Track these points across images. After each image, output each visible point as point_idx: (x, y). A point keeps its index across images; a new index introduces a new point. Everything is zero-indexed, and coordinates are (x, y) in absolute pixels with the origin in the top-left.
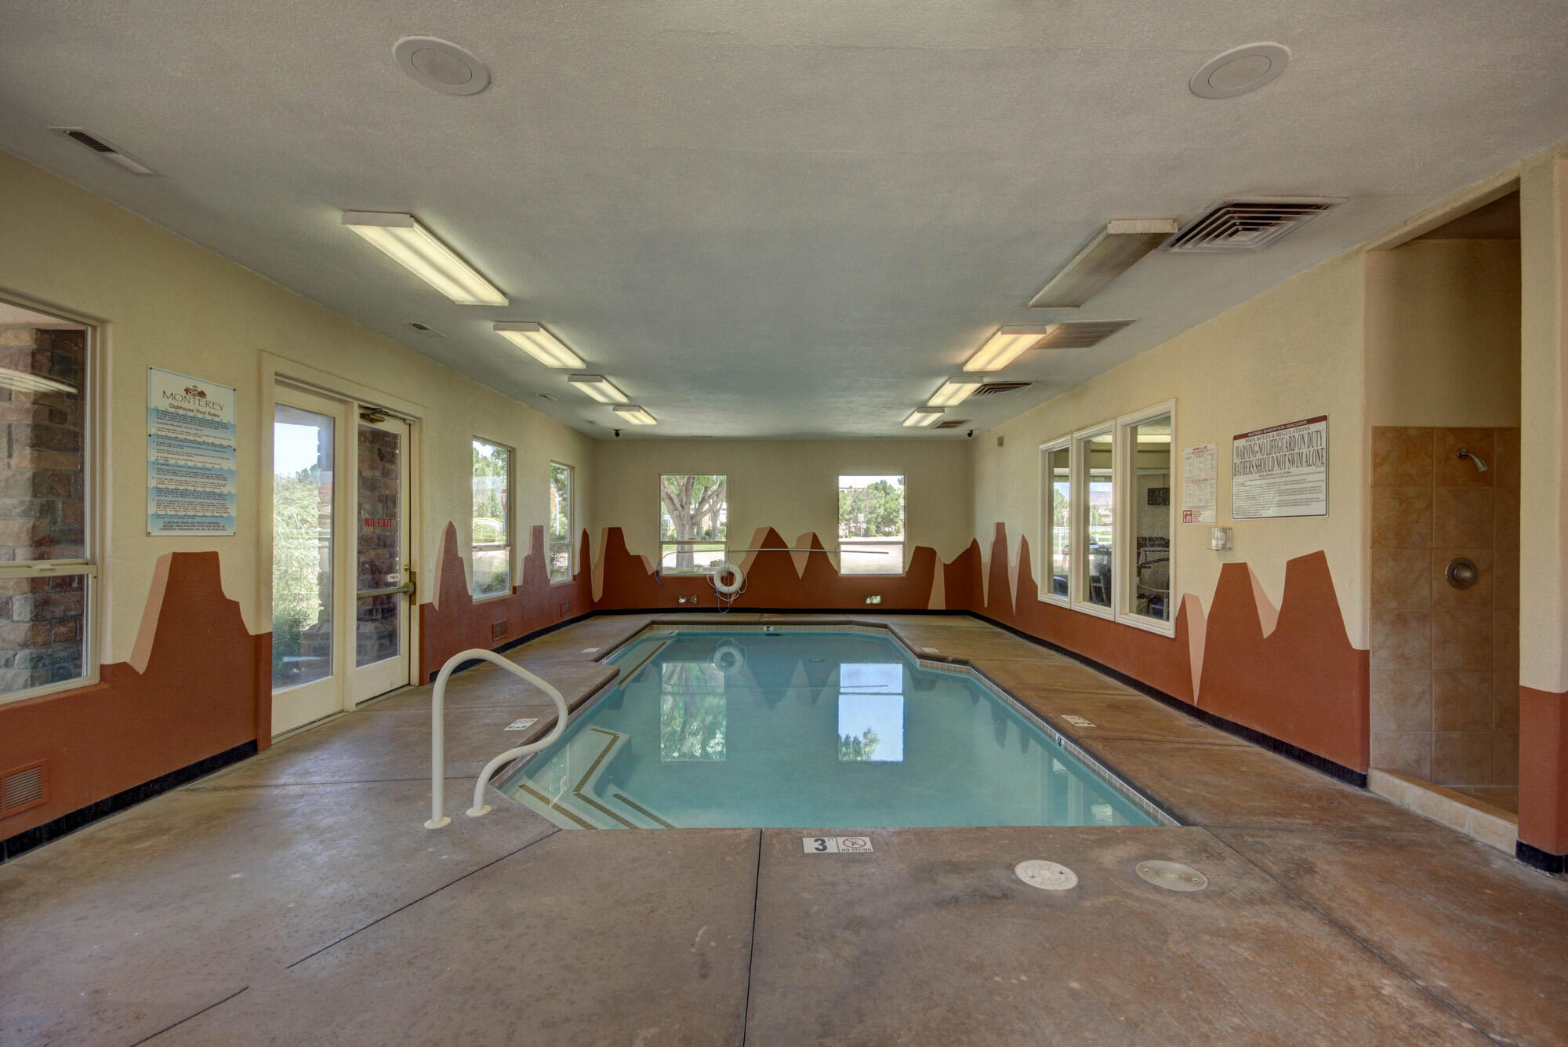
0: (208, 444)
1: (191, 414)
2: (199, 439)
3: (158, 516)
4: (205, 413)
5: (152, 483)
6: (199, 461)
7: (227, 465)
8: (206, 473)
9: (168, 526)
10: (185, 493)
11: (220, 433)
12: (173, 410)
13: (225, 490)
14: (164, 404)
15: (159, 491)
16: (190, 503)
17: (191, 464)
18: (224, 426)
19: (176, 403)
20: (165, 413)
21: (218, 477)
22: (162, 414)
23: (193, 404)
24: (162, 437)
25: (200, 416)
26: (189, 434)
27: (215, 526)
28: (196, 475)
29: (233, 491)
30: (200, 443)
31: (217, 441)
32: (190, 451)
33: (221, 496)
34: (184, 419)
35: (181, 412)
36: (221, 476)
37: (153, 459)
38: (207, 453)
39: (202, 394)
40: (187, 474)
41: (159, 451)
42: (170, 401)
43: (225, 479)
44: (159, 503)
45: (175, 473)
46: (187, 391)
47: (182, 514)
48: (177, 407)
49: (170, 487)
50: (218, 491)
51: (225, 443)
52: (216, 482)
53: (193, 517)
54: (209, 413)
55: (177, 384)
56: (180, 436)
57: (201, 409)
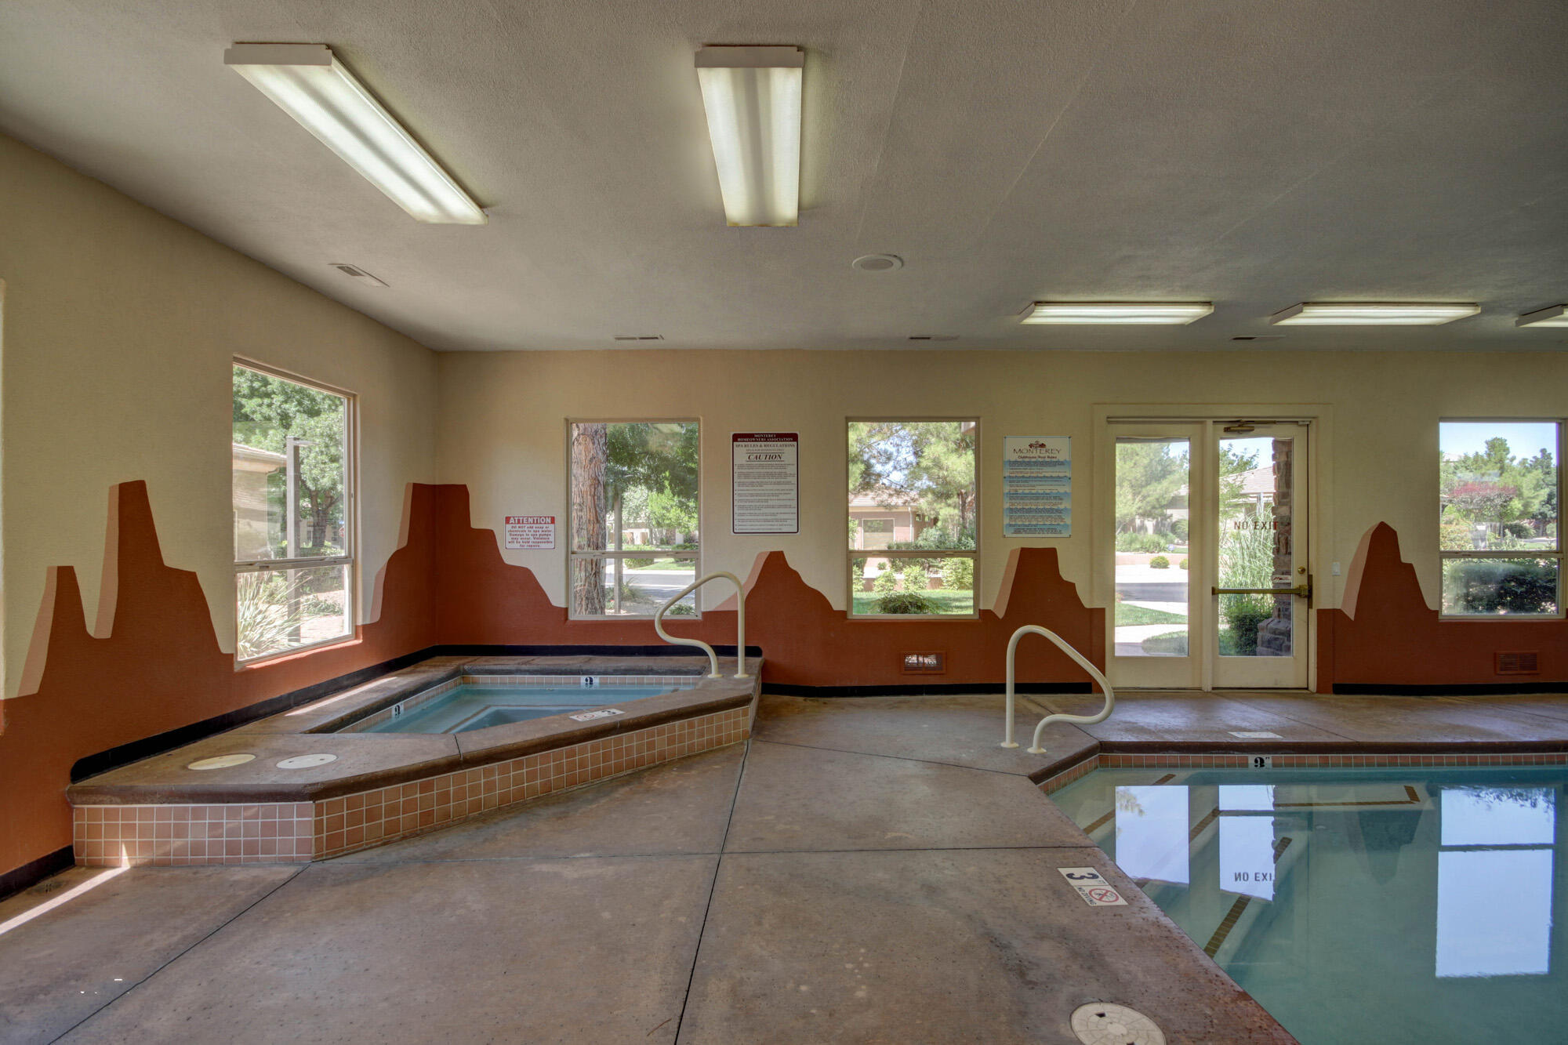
0: (1047, 477)
1: (1033, 460)
2: (1039, 475)
3: (1010, 525)
4: (1045, 457)
5: (1007, 506)
6: (1039, 489)
7: (1062, 490)
8: (1046, 496)
9: (1017, 531)
10: (1029, 511)
11: (1058, 468)
12: (1021, 460)
13: (1062, 507)
14: (1014, 457)
15: (1011, 510)
16: (1033, 517)
17: (1033, 491)
18: (1062, 463)
19: (1023, 455)
20: (1015, 462)
21: (1055, 498)
22: (1013, 464)
23: (1036, 453)
24: (1013, 477)
25: (1040, 460)
26: (1033, 473)
27: (1054, 531)
28: (1038, 498)
29: (1069, 507)
30: (1041, 477)
31: (1054, 475)
32: (1034, 483)
33: (1059, 511)
34: (1029, 464)
35: (1027, 460)
36: (1059, 497)
37: (1007, 491)
38: (1047, 483)
39: (1043, 446)
40: (1031, 498)
41: (1011, 486)
42: (1019, 454)
43: (1061, 499)
44: (1011, 517)
45: (1022, 498)
46: (1031, 446)
47: (1027, 523)
48: (1024, 457)
49: (1019, 507)
50: (1056, 507)
51: (1061, 475)
52: (1054, 502)
53: (1035, 525)
54: (1048, 457)
55: (1024, 443)
56: (1026, 475)
57: (1041, 455)
